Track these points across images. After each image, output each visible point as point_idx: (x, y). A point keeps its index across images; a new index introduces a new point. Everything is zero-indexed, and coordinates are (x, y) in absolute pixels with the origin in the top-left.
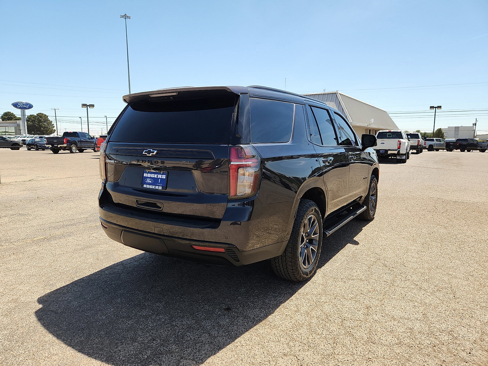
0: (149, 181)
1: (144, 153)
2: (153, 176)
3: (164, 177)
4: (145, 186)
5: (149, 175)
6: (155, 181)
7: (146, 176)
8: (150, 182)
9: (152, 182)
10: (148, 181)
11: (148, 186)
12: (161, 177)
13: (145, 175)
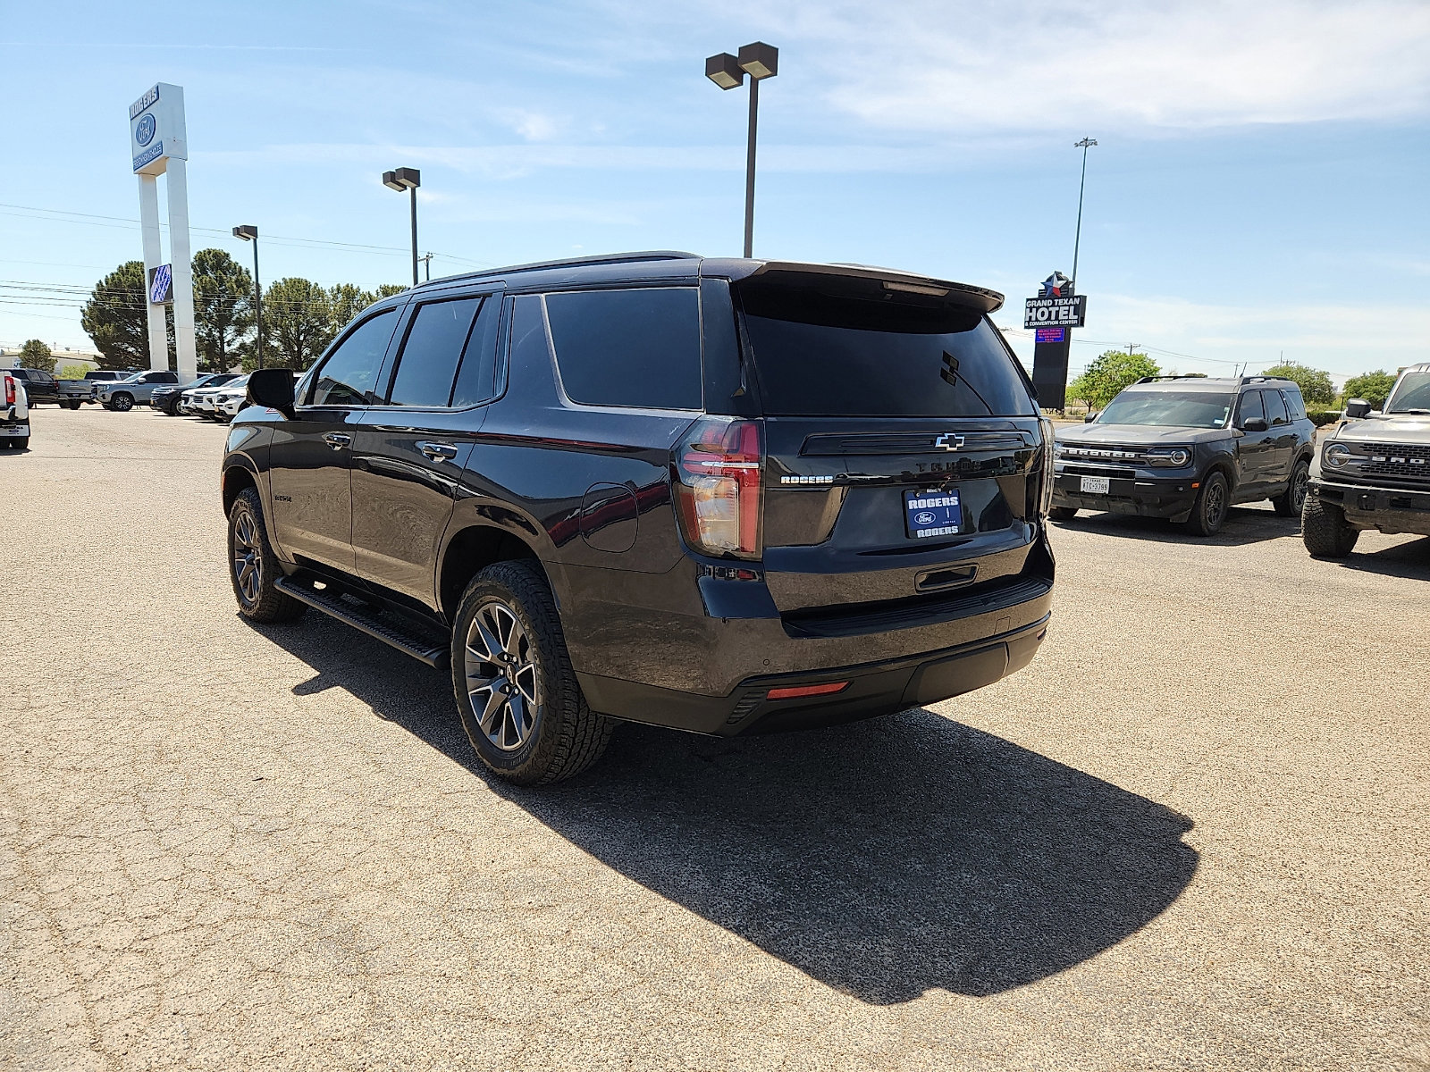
0: (927, 519)
1: (938, 445)
2: (931, 503)
3: (954, 501)
4: (920, 534)
5: (922, 504)
6: (939, 516)
7: (916, 507)
8: (929, 519)
9: (932, 519)
10: (924, 519)
11: (929, 533)
12: (949, 504)
13: (912, 504)
